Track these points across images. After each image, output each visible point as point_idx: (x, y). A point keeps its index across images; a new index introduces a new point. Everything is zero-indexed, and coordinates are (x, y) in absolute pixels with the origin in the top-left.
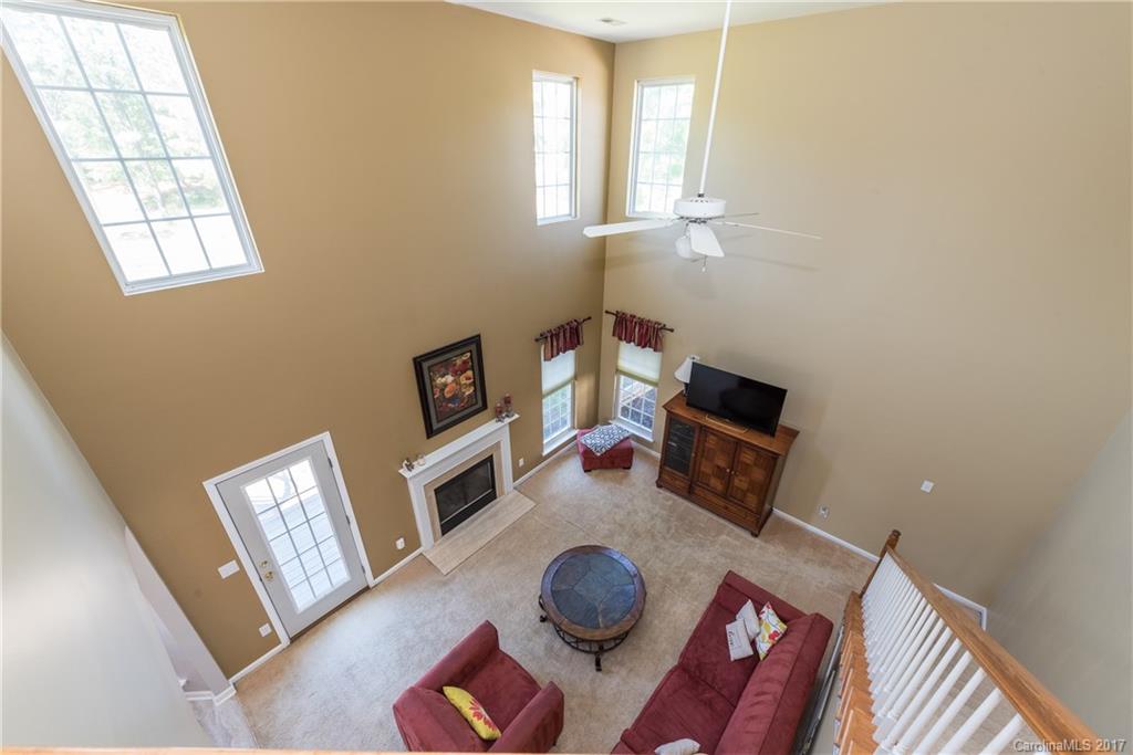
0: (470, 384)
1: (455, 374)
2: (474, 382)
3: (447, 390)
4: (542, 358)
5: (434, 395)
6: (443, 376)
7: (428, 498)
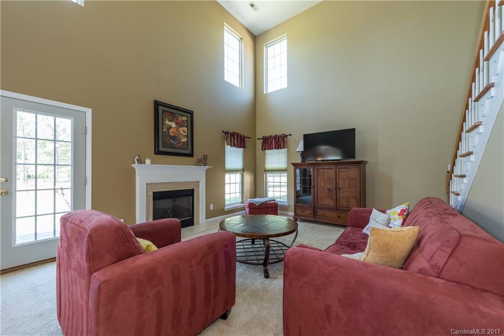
0: (185, 136)
1: (177, 124)
2: (187, 135)
3: (171, 130)
4: (226, 144)
5: (163, 128)
6: (170, 121)
7: (147, 196)
